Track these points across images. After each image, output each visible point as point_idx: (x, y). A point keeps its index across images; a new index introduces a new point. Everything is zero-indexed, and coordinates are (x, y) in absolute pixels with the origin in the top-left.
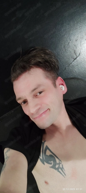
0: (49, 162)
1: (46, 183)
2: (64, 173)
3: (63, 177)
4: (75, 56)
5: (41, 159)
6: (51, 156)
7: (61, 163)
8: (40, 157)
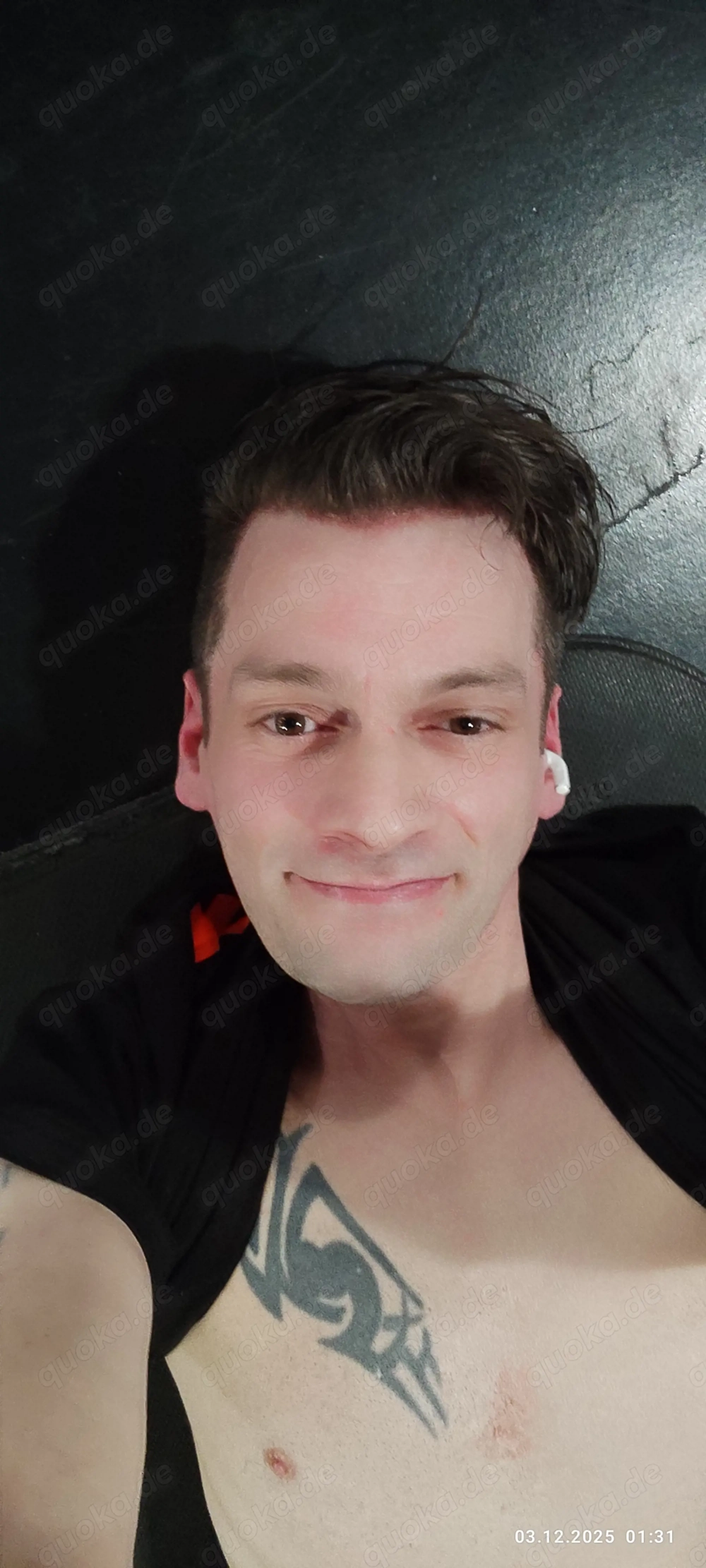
0: (324, 1300)
1: (276, 1461)
2: (435, 1402)
3: (423, 1429)
4: (660, 462)
5: (252, 1275)
6: (338, 1251)
7: (418, 1319)
8: (249, 1252)
